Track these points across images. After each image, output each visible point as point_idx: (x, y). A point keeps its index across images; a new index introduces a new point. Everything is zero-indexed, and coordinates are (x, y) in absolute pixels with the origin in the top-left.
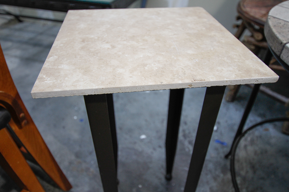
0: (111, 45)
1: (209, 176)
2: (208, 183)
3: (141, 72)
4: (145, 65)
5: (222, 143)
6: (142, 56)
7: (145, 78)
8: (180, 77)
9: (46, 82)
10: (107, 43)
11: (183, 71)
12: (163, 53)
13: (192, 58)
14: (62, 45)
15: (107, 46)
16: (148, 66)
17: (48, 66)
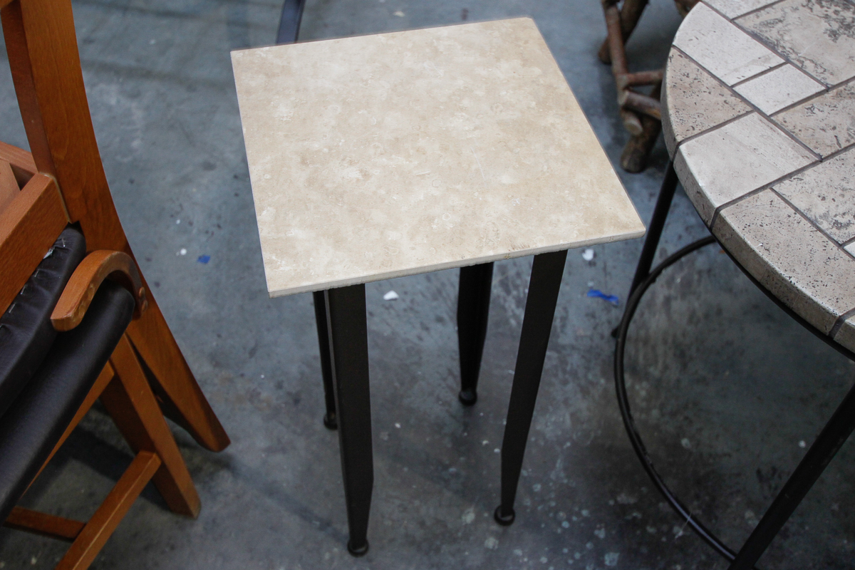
0: (361, 171)
1: (570, 387)
2: (566, 402)
3: (427, 237)
4: (431, 219)
5: (607, 298)
6: (422, 198)
7: (435, 249)
8: (491, 244)
9: (282, 269)
10: (351, 163)
11: (496, 229)
12: (459, 187)
13: (510, 197)
14: (268, 176)
15: (353, 173)
16: (436, 220)
17: (269, 233)
